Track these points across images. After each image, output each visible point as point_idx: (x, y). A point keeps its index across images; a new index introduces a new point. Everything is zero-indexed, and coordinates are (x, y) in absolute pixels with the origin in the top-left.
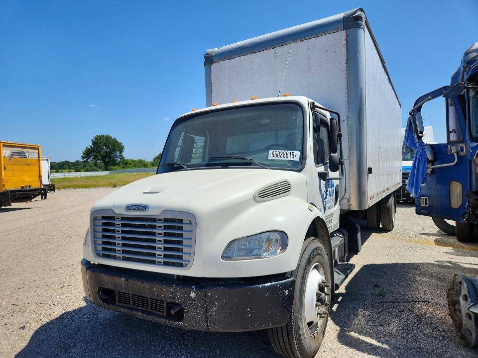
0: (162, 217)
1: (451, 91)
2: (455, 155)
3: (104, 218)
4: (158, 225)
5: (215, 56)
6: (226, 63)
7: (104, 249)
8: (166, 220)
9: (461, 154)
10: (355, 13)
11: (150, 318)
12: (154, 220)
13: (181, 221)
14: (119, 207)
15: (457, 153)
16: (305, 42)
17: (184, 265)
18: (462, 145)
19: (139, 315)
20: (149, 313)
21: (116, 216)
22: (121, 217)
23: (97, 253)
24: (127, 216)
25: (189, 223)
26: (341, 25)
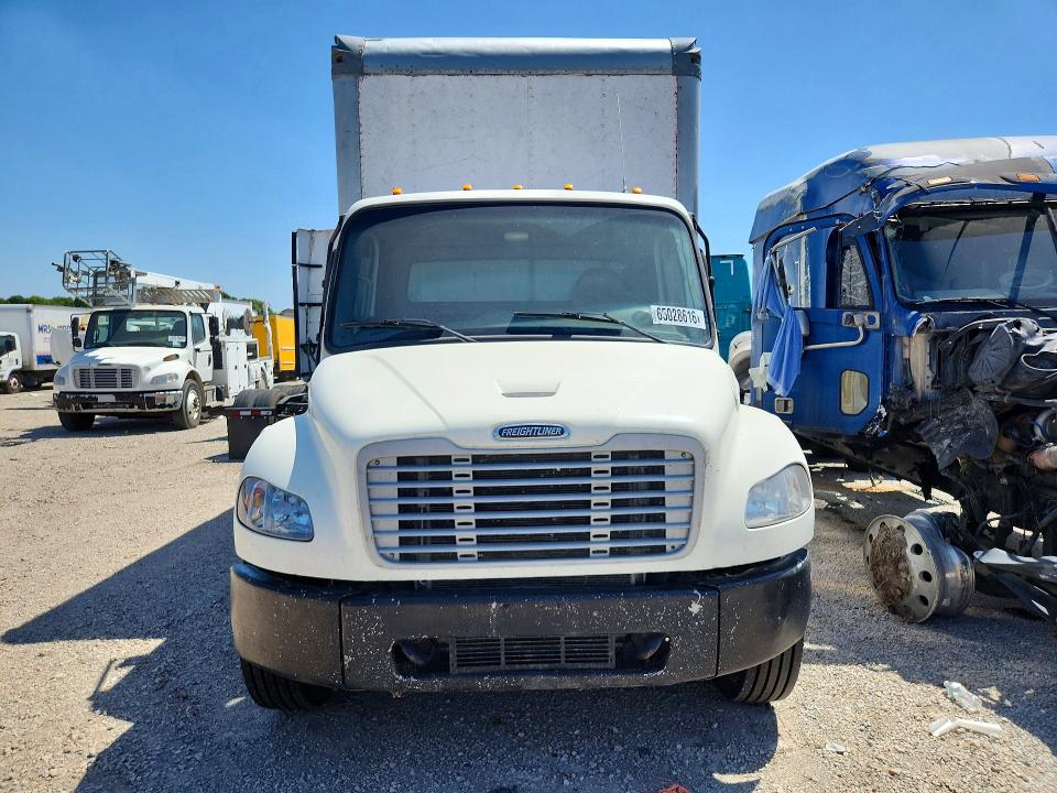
0: (608, 450)
1: (858, 223)
2: (860, 328)
3: (402, 461)
4: (594, 467)
5: (367, 57)
6: (401, 82)
7: (404, 542)
8: (617, 456)
9: (870, 327)
10: (690, 47)
11: (569, 683)
12: (586, 457)
13: (660, 455)
14: (476, 430)
15: (863, 327)
16: (596, 79)
17: (668, 548)
18: (873, 314)
19: (538, 682)
20: (563, 672)
21: (455, 454)
22: (473, 456)
23: (382, 555)
24: (491, 453)
25: (681, 457)
26: (668, 64)
